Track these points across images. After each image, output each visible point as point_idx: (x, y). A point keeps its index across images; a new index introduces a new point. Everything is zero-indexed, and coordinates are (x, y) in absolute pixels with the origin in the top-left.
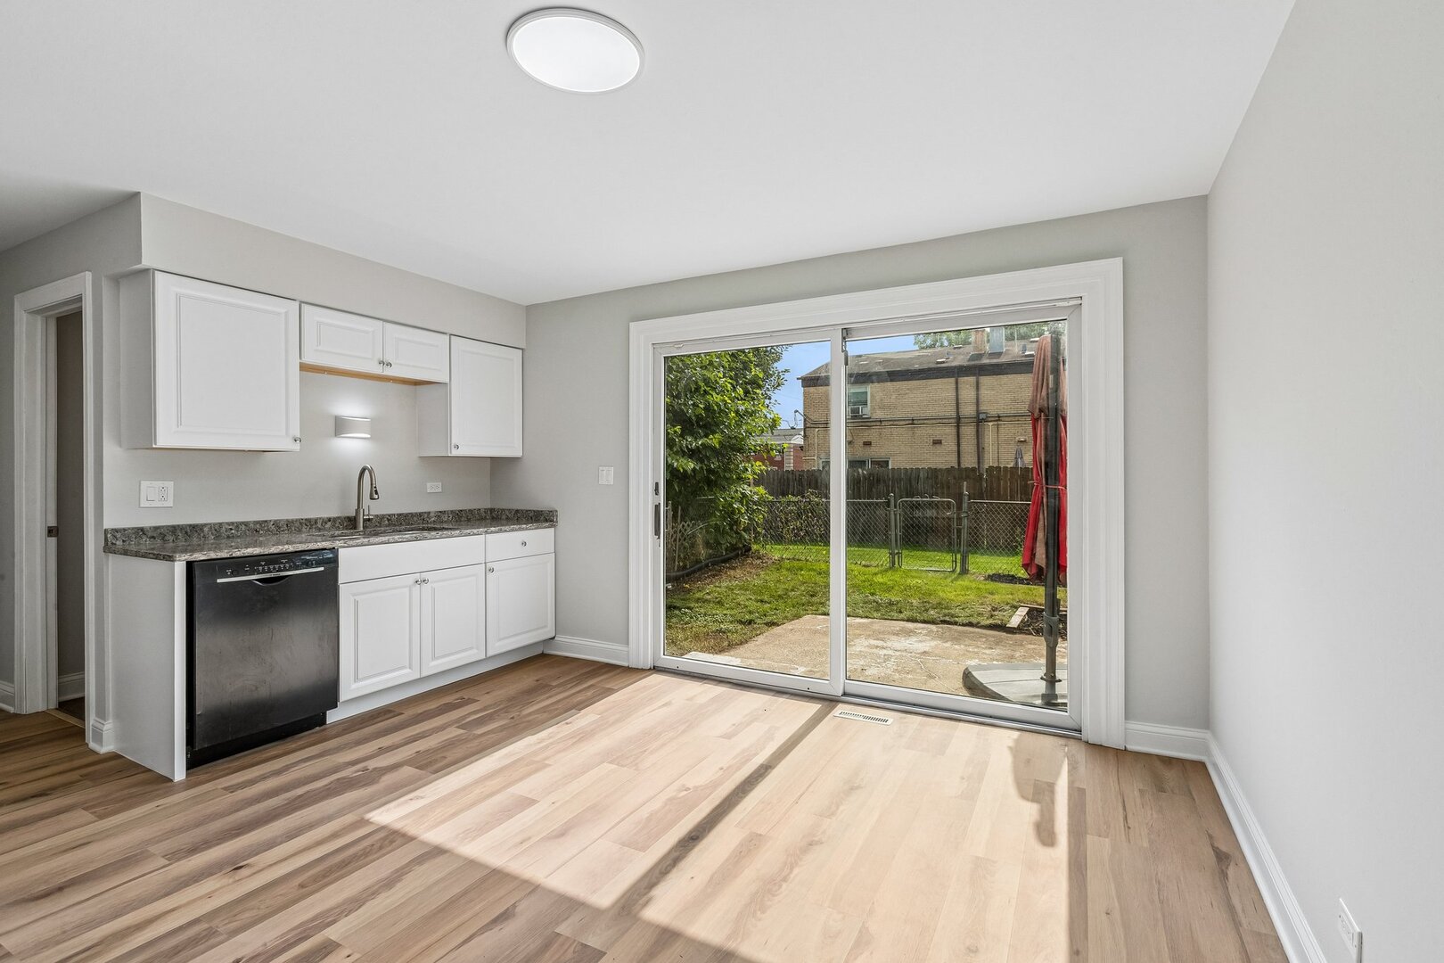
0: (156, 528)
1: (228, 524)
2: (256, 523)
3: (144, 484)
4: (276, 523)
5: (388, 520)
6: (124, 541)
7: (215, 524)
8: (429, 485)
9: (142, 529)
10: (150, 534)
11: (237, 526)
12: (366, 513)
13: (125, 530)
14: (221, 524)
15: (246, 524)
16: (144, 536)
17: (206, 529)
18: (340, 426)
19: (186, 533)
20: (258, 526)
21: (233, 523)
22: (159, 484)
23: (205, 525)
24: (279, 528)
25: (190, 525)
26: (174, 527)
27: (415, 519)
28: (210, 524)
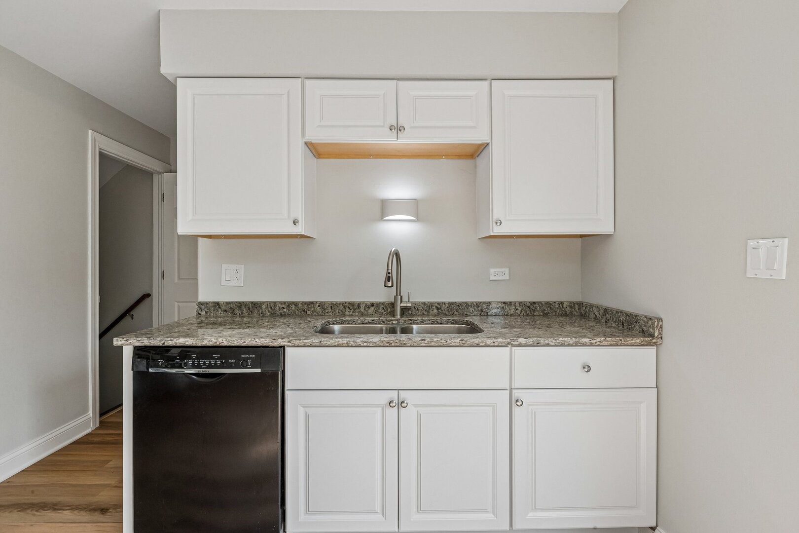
0: (228, 303)
1: (281, 303)
2: (304, 303)
3: (224, 266)
4: (322, 305)
5: (438, 309)
6: (206, 312)
7: (270, 303)
8: (492, 271)
9: (218, 304)
10: (223, 308)
11: (288, 306)
12: (405, 299)
13: (207, 303)
14: (275, 303)
15: (296, 304)
16: (219, 309)
17: (264, 307)
18: (384, 208)
19: (249, 309)
20: (306, 306)
21: (285, 303)
22: (234, 267)
23: (263, 303)
24: (325, 310)
25: (252, 303)
26: (240, 303)
27: (471, 309)
28: (267, 302)
